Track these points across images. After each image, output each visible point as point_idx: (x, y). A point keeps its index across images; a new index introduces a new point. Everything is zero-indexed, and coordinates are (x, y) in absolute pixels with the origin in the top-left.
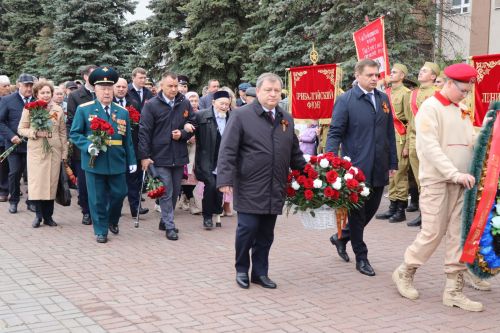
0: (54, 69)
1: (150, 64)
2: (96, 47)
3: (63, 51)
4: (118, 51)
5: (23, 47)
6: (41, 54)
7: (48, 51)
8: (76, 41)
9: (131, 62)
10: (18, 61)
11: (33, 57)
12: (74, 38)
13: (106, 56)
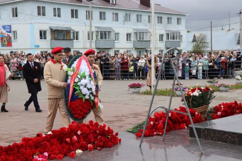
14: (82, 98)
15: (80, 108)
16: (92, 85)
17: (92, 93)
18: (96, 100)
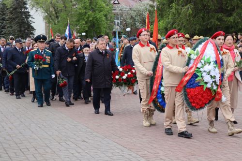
14: (203, 86)
15: (199, 96)
16: (217, 73)
17: (215, 82)
18: (219, 90)
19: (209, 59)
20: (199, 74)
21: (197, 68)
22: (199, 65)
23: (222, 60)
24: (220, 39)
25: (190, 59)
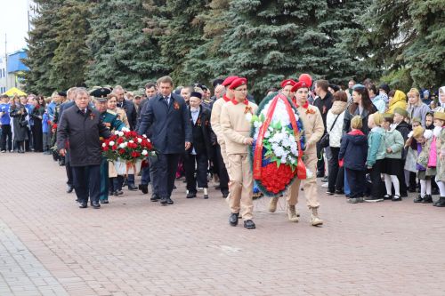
0: (230, 58)
1: (377, 41)
2: (295, 20)
3: (243, 29)
4: (329, 23)
5: (187, 28)
6: (211, 36)
7: (221, 31)
8: (262, 14)
9: (345, 40)
10: (179, 50)
11: (201, 42)
12: (260, 8)
13: (310, 33)
14: (275, 162)
15: (274, 177)
16: (292, 141)
17: (291, 154)
18: (300, 164)
19: (279, 124)
20: (267, 147)
21: (265, 138)
22: (267, 135)
23: (300, 120)
24: (301, 92)
25: (254, 129)
